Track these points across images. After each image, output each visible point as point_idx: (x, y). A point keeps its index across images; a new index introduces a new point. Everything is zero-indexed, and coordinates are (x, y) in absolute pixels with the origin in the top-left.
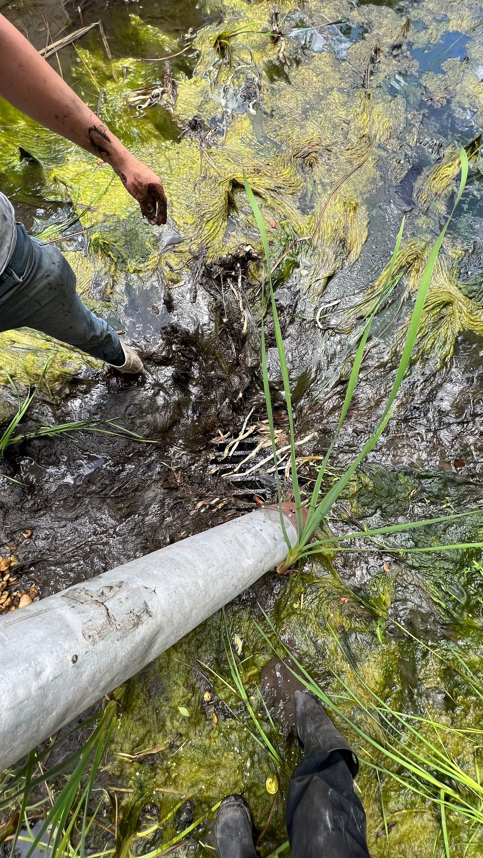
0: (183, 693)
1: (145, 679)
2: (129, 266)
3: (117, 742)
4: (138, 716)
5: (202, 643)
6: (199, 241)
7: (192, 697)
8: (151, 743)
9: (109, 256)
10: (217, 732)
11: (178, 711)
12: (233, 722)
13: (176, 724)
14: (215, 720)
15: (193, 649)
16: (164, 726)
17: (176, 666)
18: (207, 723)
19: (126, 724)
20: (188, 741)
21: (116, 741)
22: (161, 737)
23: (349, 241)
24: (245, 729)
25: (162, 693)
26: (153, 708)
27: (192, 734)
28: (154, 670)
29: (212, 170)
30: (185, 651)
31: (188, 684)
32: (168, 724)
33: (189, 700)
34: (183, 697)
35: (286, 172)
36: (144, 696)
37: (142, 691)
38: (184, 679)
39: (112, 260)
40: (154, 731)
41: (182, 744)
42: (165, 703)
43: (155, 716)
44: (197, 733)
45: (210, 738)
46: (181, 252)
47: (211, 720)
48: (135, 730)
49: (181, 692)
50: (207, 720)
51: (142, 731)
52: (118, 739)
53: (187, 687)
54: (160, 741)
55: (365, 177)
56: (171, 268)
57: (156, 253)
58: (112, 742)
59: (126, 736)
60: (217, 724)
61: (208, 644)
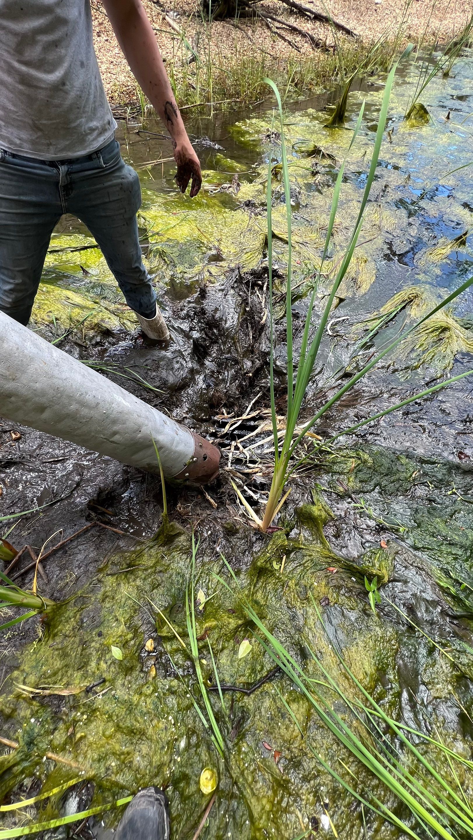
0: (122, 632)
1: (82, 605)
2: (177, 269)
3: (23, 671)
4: (60, 646)
5: (159, 585)
6: (237, 262)
7: (132, 639)
8: (65, 680)
9: (164, 260)
10: (152, 688)
11: (110, 651)
12: (175, 683)
13: (103, 665)
14: (153, 673)
15: (147, 588)
16: (86, 664)
17: (123, 600)
18: (142, 675)
19: (42, 650)
20: (111, 690)
21: (22, 668)
22: (79, 677)
23: (359, 280)
24: (188, 696)
25: (97, 627)
26: (81, 640)
27: (119, 682)
28: (96, 598)
29: (256, 227)
30: (138, 587)
31: (130, 624)
32: (93, 664)
33: (127, 642)
34: (121, 636)
35: (314, 236)
36: (74, 624)
37: (75, 617)
38: (127, 616)
39: (166, 262)
40: (73, 667)
41: (103, 690)
42: (97, 638)
43: (79, 649)
44: (126, 683)
45: (141, 694)
46: (221, 266)
47: (147, 673)
48: (51, 661)
49: (120, 631)
50: (141, 671)
51: (58, 664)
52: (26, 667)
53: (129, 628)
54: (77, 681)
55: (375, 247)
56: (211, 273)
57: (201, 265)
58: (17, 668)
59: (36, 667)
60: (154, 678)
61: (165, 589)
